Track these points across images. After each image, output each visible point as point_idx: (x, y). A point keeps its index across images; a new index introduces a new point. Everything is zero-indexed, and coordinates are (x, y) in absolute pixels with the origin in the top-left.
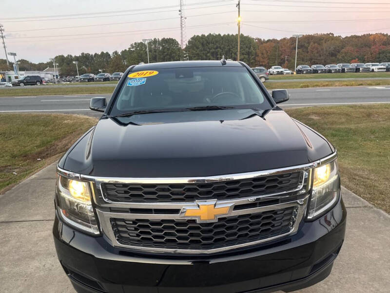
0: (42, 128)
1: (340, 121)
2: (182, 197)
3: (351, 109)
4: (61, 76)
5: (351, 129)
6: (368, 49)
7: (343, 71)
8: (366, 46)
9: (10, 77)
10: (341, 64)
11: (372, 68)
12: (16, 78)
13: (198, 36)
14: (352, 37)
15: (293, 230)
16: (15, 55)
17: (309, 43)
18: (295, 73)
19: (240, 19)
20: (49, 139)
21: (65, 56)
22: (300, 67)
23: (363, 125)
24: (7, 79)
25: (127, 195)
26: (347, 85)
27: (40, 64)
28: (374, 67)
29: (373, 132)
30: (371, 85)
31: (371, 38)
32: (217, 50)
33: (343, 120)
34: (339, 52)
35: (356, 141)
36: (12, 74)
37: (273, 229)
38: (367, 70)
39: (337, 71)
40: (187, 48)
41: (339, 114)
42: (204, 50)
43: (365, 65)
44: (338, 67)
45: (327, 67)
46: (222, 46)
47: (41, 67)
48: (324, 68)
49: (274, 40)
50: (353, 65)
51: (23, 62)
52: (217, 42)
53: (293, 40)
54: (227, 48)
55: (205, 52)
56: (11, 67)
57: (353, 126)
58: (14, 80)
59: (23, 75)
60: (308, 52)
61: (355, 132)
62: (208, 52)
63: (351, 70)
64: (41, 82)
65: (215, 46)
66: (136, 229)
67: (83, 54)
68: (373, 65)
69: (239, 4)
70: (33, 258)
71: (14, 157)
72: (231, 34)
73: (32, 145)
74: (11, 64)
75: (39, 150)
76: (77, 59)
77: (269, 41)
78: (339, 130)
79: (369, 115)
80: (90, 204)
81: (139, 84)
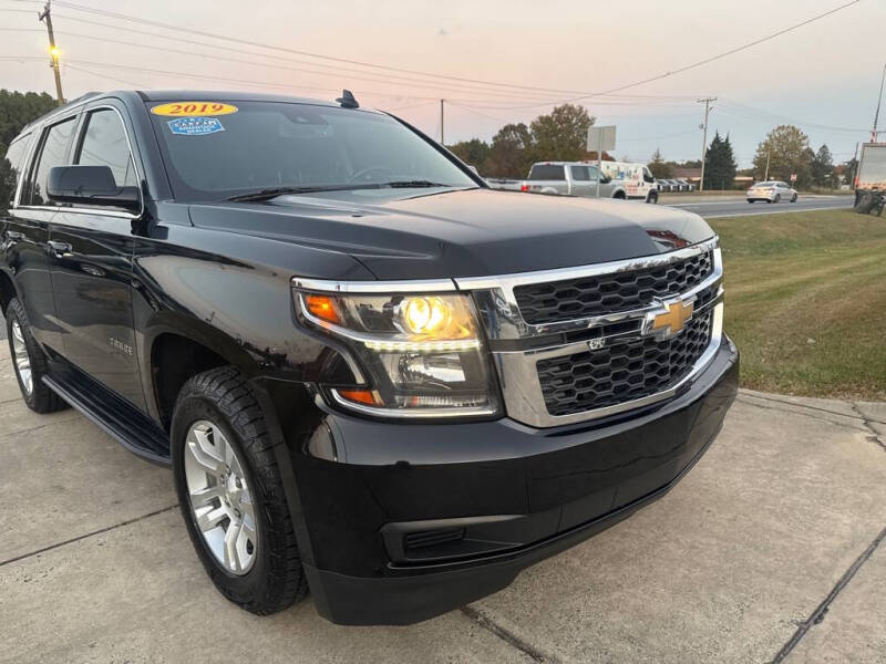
69: (48, 15)
80: (477, 344)
81: (208, 128)
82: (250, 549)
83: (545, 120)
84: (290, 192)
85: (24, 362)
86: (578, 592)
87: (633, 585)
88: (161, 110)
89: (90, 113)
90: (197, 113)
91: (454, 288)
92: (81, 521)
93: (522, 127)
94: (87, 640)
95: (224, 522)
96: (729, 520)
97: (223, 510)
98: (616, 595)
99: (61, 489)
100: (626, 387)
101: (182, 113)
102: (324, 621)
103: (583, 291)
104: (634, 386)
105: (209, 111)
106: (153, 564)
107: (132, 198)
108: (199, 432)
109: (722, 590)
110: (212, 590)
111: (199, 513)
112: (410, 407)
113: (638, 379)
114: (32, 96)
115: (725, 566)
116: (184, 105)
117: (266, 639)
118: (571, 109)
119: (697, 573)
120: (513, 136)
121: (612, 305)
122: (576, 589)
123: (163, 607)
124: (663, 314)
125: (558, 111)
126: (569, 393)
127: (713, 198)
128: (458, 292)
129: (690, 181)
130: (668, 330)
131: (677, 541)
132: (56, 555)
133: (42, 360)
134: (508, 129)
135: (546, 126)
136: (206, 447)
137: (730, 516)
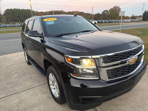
2: (126, 57)
13: (9, 9)
25: (110, 60)
32: (19, 15)
40: (4, 15)
42: (13, 15)
46: (21, 14)
52: (19, 12)
54: (24, 15)
55: (14, 16)
62: (15, 16)
65: (18, 14)
72: (24, 9)
77: (41, 12)
80: (95, 67)
81: (52, 23)
82: (58, 94)
83: (112, 9)
84: (65, 35)
85: (26, 57)
86: (113, 106)
87: (123, 105)
88: (45, 20)
89: (34, 20)
90: (50, 20)
91: (91, 57)
92: (34, 84)
93: (107, 11)
94: (34, 106)
95: (55, 89)
96: (143, 94)
97: (54, 87)
98: (120, 107)
99: (31, 78)
100: (123, 73)
101: (48, 21)
102: (69, 108)
103: (116, 57)
104: (125, 73)
105: (52, 20)
106: (44, 93)
107: (41, 36)
108: (51, 75)
109: (140, 108)
110: (52, 99)
111: (51, 87)
112: (83, 77)
113: (126, 71)
114: (27, 9)
115: (142, 103)
116: (48, 19)
117: (61, 109)
118: (116, 7)
119: (136, 104)
120: (105, 12)
121: (121, 59)
122: (112, 105)
123: (45, 101)
124: (131, 60)
125: (114, 7)
126: (112, 75)
127: (144, 23)
128: (92, 58)
129: (139, 19)
130: (132, 63)
131: (132, 97)
132: (31, 90)
133: (29, 57)
134: (105, 11)
135: (112, 10)
136: (52, 77)
137: (143, 93)
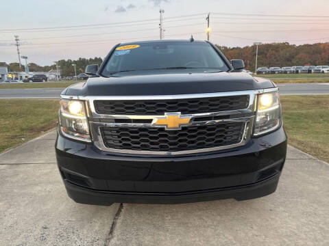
0: (45, 110)
1: (293, 107)
2: (154, 111)
3: (302, 98)
4: (62, 76)
5: (302, 114)
6: (319, 55)
7: (297, 72)
8: (317, 52)
9: (21, 77)
10: (296, 67)
11: (322, 70)
12: (26, 77)
14: (305, 45)
15: (242, 143)
16: (26, 58)
17: (268, 50)
18: (255, 74)
19: (209, 30)
20: (51, 117)
21: (66, 60)
22: (259, 69)
23: (312, 111)
24: (19, 78)
25: (113, 110)
26: (300, 82)
27: (46, 67)
28: (324, 69)
29: (322, 116)
30: (321, 82)
31: (322, 46)
33: (296, 107)
34: (293, 57)
35: (307, 123)
36: (24, 74)
37: (225, 141)
38: (318, 72)
39: (291, 72)
41: (292, 102)
43: (316, 68)
44: (292, 69)
45: (283, 69)
47: (46, 69)
48: (280, 69)
49: (237, 48)
50: (306, 67)
51: (33, 65)
53: (254, 47)
56: (23, 69)
57: (304, 112)
58: (24, 78)
59: (31, 75)
60: (266, 58)
61: (306, 116)
63: (304, 72)
64: (46, 80)
66: (119, 137)
67: (80, 59)
68: (323, 68)
69: (208, 18)
70: (36, 185)
71: (22, 130)
73: (37, 122)
74: (23, 66)
75: (43, 125)
76: (75, 62)
78: (292, 115)
79: (318, 103)
